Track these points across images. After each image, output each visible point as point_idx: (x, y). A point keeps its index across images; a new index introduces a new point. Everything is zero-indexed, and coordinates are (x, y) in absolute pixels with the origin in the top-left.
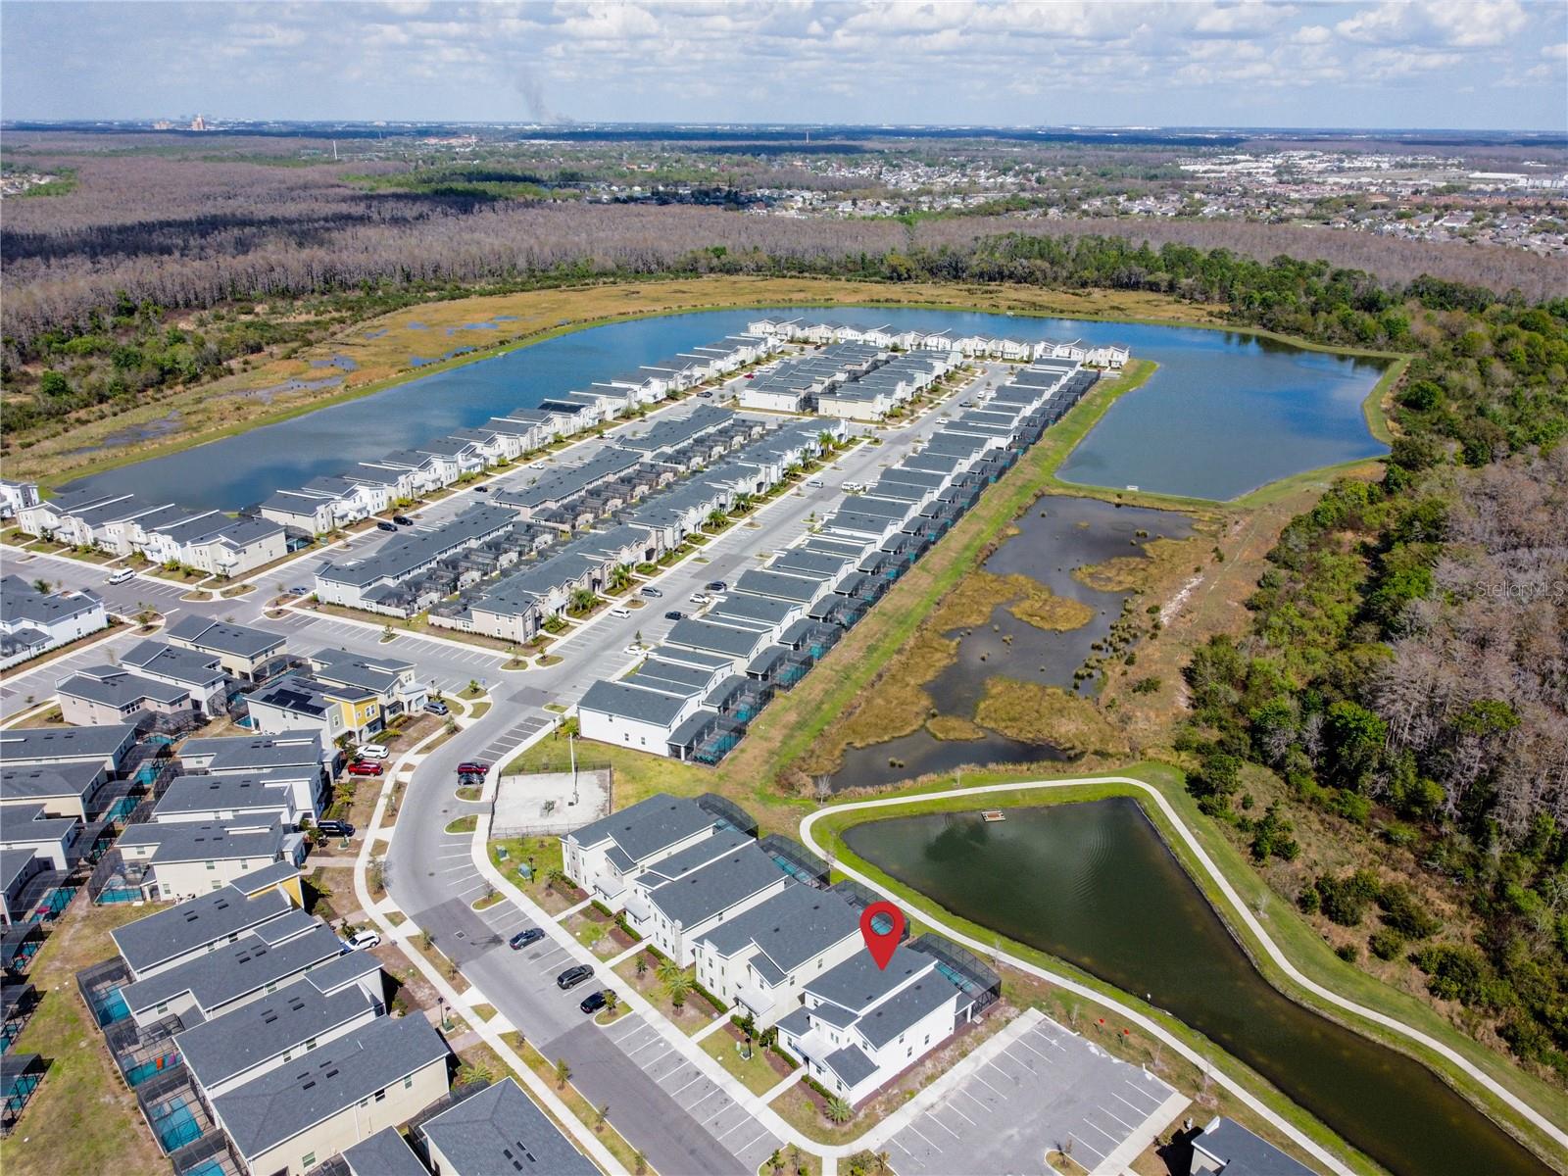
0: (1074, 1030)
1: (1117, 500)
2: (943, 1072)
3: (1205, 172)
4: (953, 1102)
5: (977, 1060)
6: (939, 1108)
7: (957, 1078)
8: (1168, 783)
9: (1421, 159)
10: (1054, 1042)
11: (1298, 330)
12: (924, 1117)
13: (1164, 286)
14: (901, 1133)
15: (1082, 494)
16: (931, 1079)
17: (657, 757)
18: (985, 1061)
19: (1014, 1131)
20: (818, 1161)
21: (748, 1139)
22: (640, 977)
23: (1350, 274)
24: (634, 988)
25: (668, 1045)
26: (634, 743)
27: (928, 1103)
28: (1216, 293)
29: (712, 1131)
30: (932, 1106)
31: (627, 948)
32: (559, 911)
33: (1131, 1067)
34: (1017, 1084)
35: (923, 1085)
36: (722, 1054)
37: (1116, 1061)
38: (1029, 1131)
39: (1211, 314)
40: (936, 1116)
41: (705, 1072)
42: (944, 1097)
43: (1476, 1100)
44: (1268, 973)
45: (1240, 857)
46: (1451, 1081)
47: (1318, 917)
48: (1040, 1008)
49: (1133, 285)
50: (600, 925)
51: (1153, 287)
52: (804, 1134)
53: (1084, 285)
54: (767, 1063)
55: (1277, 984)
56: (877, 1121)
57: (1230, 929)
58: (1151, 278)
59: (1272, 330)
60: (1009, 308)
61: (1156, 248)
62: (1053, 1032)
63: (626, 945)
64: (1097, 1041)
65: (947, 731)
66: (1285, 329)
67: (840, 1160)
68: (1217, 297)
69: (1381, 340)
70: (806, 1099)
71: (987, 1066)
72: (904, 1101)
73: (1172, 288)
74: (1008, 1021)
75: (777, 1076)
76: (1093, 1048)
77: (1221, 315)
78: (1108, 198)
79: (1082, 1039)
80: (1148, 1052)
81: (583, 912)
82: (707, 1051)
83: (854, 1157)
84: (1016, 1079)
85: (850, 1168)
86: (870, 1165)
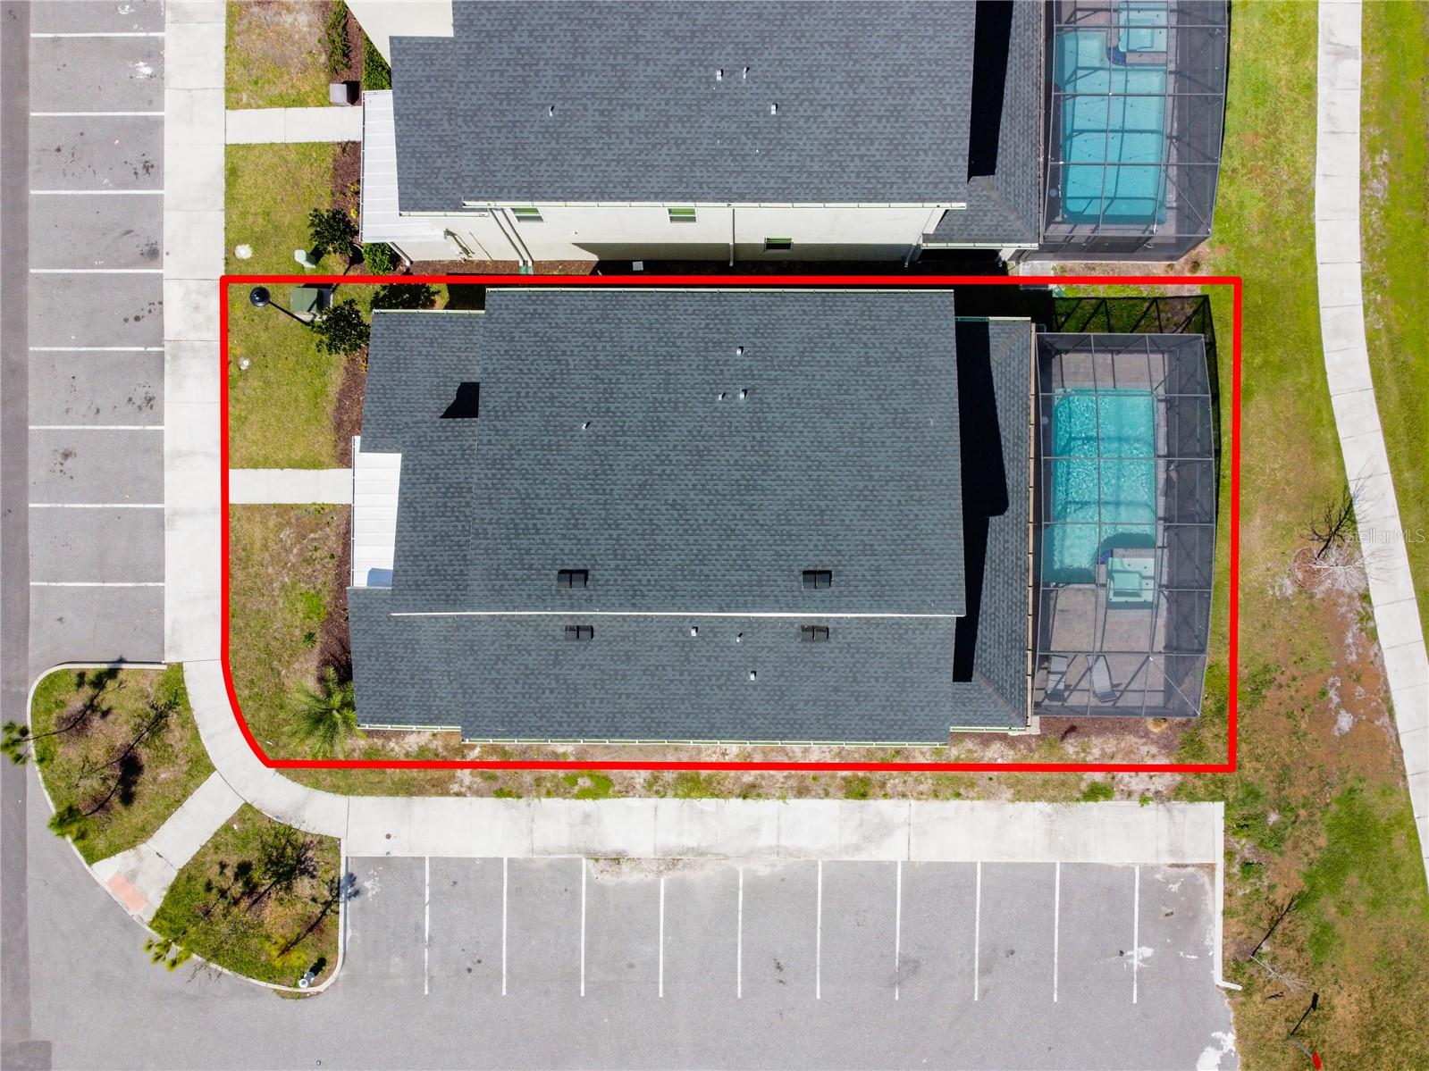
0: (1234, 969)
4: (680, 894)
5: (885, 829)
6: (630, 876)
7: (767, 839)
10: (1139, 954)
12: (567, 870)
14: (464, 864)
18: (893, 851)
20: (200, 766)
21: (101, 569)
25: (152, 92)
27: (613, 843)
29: (38, 468)
30: (617, 860)
34: (895, 981)
40: (598, 891)
41: (169, 267)
42: (671, 861)
48: (1238, 825)
67: (247, 812)
71: (885, 869)
82: (231, 199)
83: (288, 833)
84: (911, 966)
85: (253, 855)
86: (303, 886)
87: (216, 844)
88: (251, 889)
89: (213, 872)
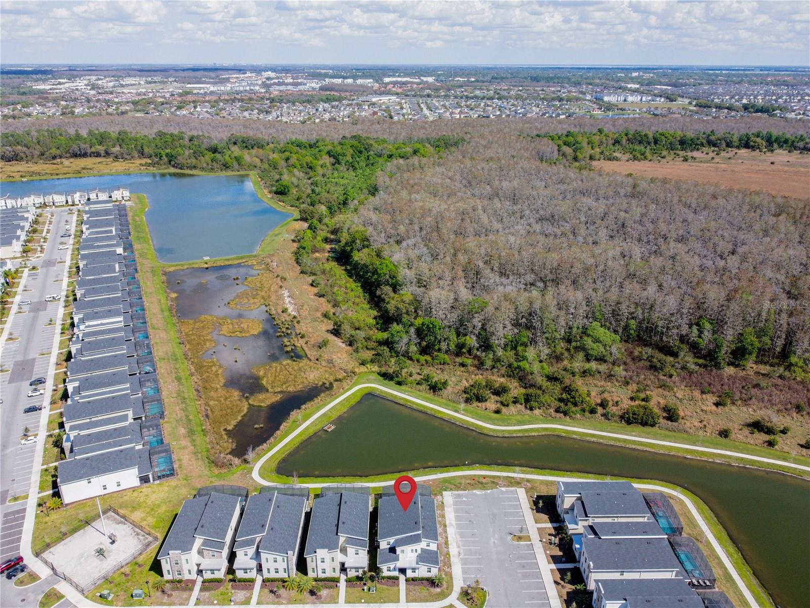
0: (464, 490)
1: (206, 266)
2: (447, 538)
3: (51, 89)
4: (463, 546)
5: (451, 524)
6: (462, 551)
7: (454, 536)
8: (375, 380)
9: (155, 79)
10: (464, 499)
11: (195, 167)
12: (462, 559)
13: (103, 153)
14: (463, 571)
15: (185, 267)
16: (447, 543)
17: (134, 489)
18: (454, 523)
19: (492, 540)
22: (278, 596)
23: (198, 137)
24: (282, 604)
26: (113, 488)
27: (457, 553)
28: (136, 154)
30: (459, 553)
31: (252, 589)
32: (188, 599)
33: (495, 490)
34: (472, 523)
35: (448, 548)
36: (362, 599)
37: (489, 491)
38: (496, 536)
39: (141, 164)
40: (465, 555)
42: (458, 547)
43: (574, 436)
44: (485, 432)
45: (430, 395)
46: (564, 435)
47: (476, 404)
48: (445, 490)
49: (84, 155)
50: (222, 589)
51: (98, 155)
52: (434, 601)
53: (54, 158)
54: (385, 587)
55: (491, 433)
56: (451, 574)
57: (458, 423)
58: (93, 150)
59: (181, 169)
60: (22, 176)
61: (84, 133)
62: (459, 496)
63: (251, 588)
64: (475, 489)
65: (263, 401)
66: (188, 168)
67: (458, 599)
68: (137, 156)
69: (236, 166)
70: (416, 587)
71: (457, 524)
72: (449, 560)
73: (107, 154)
74: (443, 503)
75: (395, 588)
76: (478, 492)
77: (149, 165)
78: (11, 107)
79: (470, 492)
80: (494, 483)
81: (201, 590)
82: (354, 603)
83: (461, 594)
84: (470, 521)
85: (465, 598)
86: (469, 591)
87: (464, 604)
88: (471, 599)
89: (469, 604)
